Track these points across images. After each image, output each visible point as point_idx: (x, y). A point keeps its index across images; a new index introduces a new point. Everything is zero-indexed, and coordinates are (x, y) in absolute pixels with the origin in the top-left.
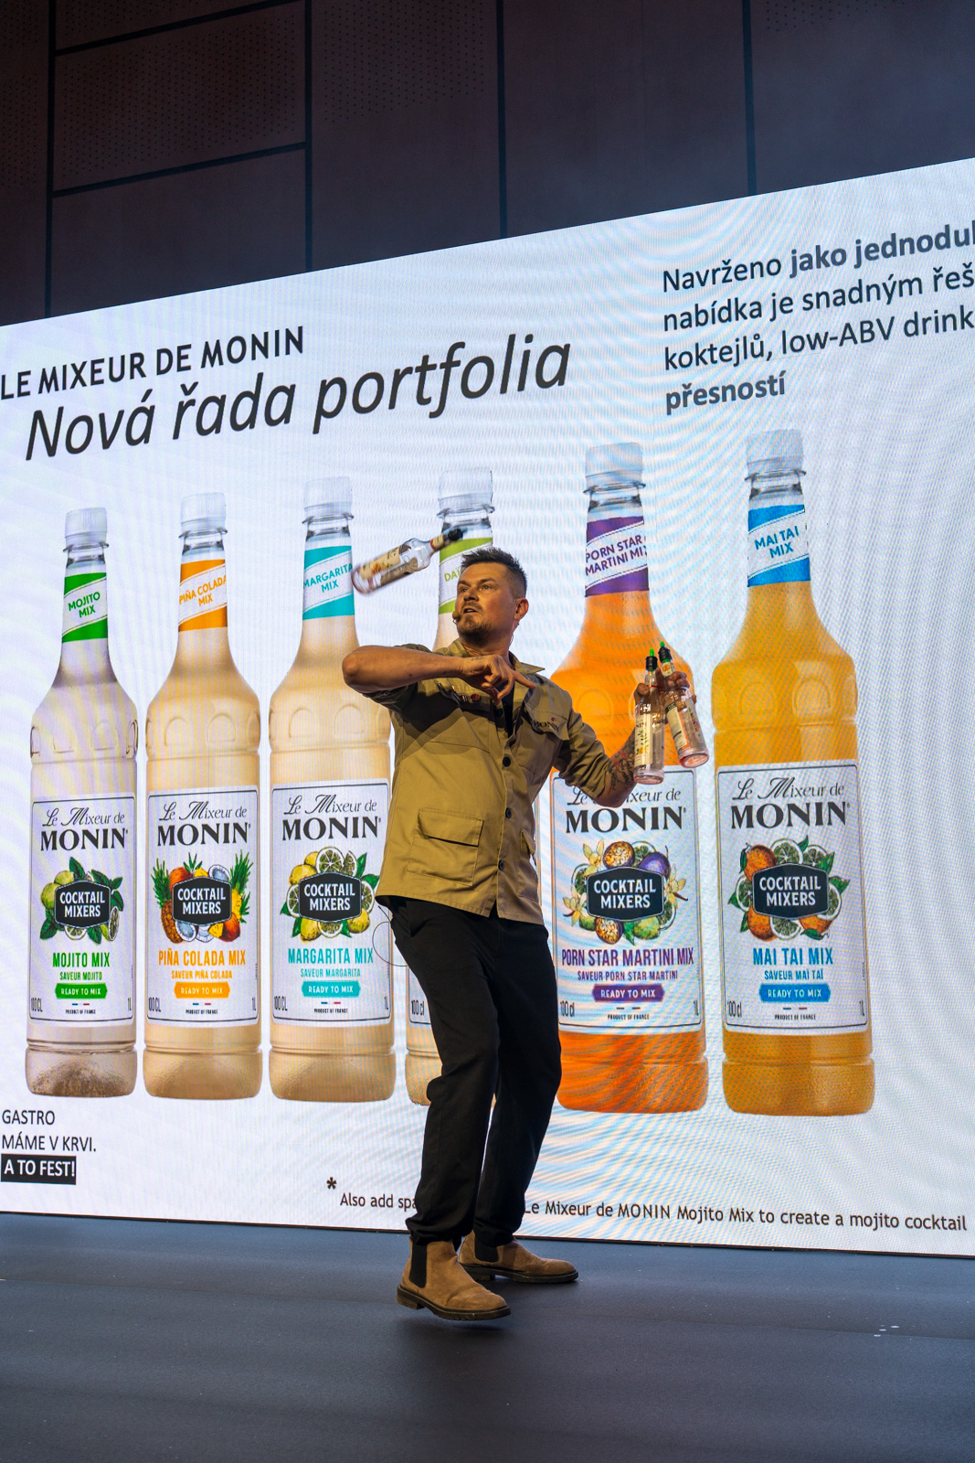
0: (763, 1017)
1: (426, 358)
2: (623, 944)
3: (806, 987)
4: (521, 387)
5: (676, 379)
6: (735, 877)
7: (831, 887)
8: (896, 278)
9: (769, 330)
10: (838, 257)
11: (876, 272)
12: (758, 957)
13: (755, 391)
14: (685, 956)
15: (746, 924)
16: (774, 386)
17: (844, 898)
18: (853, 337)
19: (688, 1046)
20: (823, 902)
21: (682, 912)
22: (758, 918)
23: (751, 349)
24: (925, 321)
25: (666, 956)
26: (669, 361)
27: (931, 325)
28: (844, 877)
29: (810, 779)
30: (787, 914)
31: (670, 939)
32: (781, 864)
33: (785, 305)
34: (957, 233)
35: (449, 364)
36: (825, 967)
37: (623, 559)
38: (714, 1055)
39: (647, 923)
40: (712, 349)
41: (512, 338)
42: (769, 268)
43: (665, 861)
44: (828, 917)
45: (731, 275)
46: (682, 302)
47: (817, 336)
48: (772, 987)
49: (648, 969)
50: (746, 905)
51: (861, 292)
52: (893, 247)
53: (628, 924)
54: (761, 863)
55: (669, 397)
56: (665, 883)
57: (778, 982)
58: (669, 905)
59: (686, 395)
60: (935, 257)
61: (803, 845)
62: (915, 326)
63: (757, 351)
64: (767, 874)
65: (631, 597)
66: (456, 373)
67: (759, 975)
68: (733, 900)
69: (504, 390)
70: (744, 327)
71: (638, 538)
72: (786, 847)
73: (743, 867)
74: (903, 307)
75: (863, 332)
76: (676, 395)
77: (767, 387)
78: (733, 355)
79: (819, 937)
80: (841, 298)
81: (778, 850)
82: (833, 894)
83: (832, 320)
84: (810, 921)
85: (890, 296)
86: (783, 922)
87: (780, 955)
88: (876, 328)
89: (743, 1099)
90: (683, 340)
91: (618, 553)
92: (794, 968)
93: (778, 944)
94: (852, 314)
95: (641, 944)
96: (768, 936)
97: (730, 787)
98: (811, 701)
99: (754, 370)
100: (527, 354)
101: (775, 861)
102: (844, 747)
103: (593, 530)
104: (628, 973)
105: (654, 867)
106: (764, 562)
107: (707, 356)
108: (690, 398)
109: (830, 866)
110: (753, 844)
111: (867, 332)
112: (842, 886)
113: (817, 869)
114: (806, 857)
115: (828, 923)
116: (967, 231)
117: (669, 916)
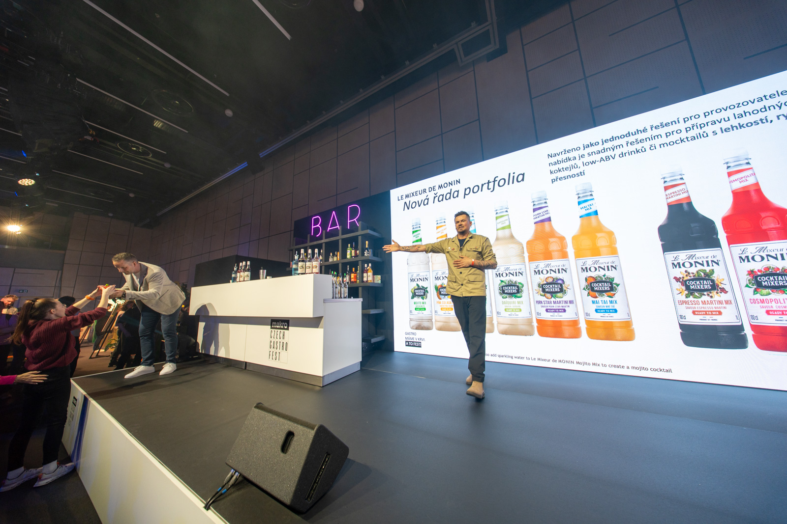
0: (597, 317)
1: (489, 181)
2: (553, 299)
3: (610, 310)
4: (513, 183)
5: (554, 176)
6: (584, 284)
7: (614, 285)
8: (615, 145)
9: (579, 163)
10: (597, 144)
11: (609, 145)
12: (593, 302)
13: (576, 175)
14: (571, 302)
15: (589, 294)
16: (582, 174)
17: (619, 288)
18: (603, 160)
19: (575, 323)
20: (612, 289)
21: (569, 292)
22: (592, 293)
23: (575, 167)
24: (625, 154)
25: (566, 302)
26: (551, 173)
27: (627, 154)
28: (618, 283)
29: (604, 260)
30: (601, 292)
31: (566, 298)
32: (598, 280)
33: (583, 156)
34: (632, 133)
35: (494, 181)
36: (615, 304)
37: (544, 215)
38: (583, 326)
39: (559, 295)
40: (563, 168)
41: (510, 174)
42: (578, 149)
43: (563, 280)
44: (614, 293)
45: (566, 152)
46: (554, 160)
47: (593, 161)
48: (599, 309)
49: (561, 305)
50: (588, 290)
51: (604, 150)
52: (613, 139)
53: (554, 295)
54: (592, 281)
55: (552, 180)
56: (563, 285)
57: (600, 308)
58: (565, 290)
59: (557, 179)
60: (626, 139)
61: (604, 276)
62: (622, 155)
63: (576, 167)
64: (594, 283)
65: (546, 223)
66: (496, 183)
67: (595, 306)
68: (584, 289)
69: (508, 184)
70: (572, 162)
71: (547, 211)
72: (599, 276)
73: (586, 281)
74: (618, 152)
75: (606, 159)
76: (554, 179)
77: (580, 174)
78: (569, 169)
79: (612, 297)
80: (599, 152)
81: (596, 277)
82: (615, 287)
83: (597, 157)
84: (609, 293)
85: (613, 150)
86: (600, 294)
87: (600, 302)
88: (610, 157)
89: (592, 335)
90: (555, 167)
91: (542, 214)
92: (605, 305)
93: (599, 299)
94: (603, 155)
95: (558, 299)
96: (596, 297)
97: (580, 263)
98: (602, 242)
99: (575, 171)
100: (514, 177)
101: (596, 280)
102: (614, 251)
103: (534, 210)
104: (556, 306)
105: (560, 282)
106: (584, 212)
107: (562, 170)
108: (558, 180)
109: (613, 280)
110: (589, 276)
111: (608, 158)
112: (618, 285)
113: (610, 281)
114: (605, 279)
115: (614, 294)
116: (635, 132)
117: (565, 293)
